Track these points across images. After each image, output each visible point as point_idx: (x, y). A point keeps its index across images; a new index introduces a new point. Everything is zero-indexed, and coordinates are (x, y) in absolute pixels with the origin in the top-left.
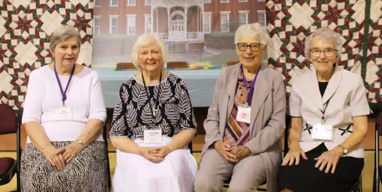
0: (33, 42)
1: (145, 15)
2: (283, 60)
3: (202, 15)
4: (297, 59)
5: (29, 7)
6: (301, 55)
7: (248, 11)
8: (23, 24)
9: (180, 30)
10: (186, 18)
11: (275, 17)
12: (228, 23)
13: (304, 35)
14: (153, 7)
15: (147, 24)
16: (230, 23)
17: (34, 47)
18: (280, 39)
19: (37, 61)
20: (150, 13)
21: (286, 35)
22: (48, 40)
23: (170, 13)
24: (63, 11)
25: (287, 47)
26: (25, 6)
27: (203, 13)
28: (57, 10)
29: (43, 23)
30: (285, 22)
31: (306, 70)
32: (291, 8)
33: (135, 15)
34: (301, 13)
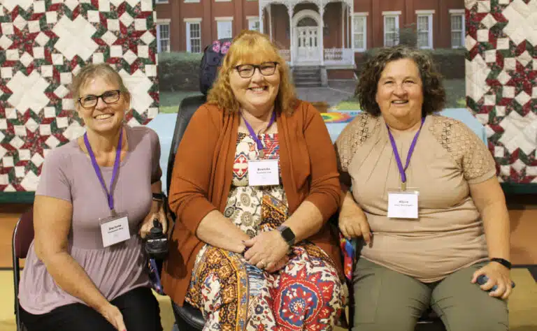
0: (40, 72)
1: (248, 18)
2: (490, 101)
3: (350, 18)
4: (516, 98)
5: (32, 9)
6: (523, 92)
7: (433, 11)
8: (21, 40)
9: (311, 45)
10: (321, 24)
11: (479, 23)
12: (397, 32)
13: (530, 57)
14: (263, 4)
16: (400, 32)
17: (43, 80)
18: (487, 63)
19: (49, 105)
20: (257, 14)
21: (497, 56)
22: (67, 68)
23: (294, 15)
24: (94, 16)
25: (499, 77)
26: (26, 8)
27: (352, 14)
28: (85, 14)
29: (58, 38)
30: (496, 32)
31: (531, 119)
32: (508, 8)
33: (232, 18)
34: (526, 17)
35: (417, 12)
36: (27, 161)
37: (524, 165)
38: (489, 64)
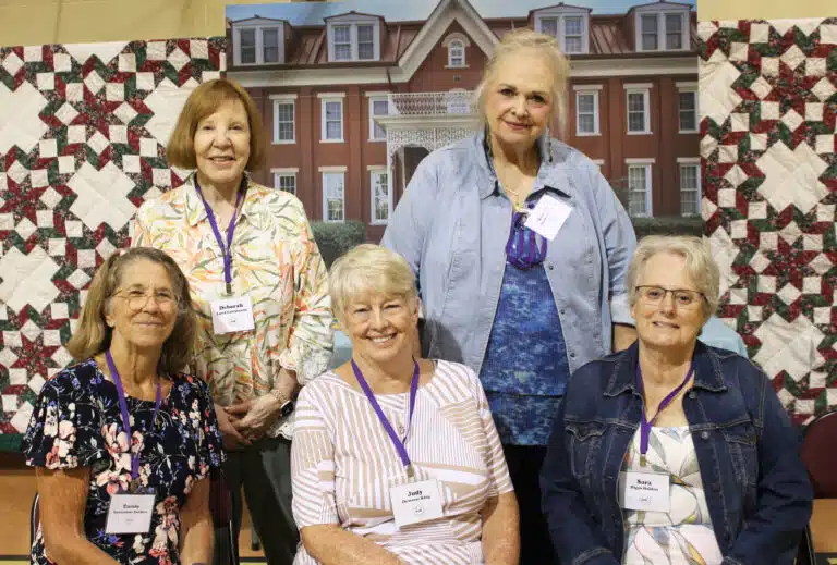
0: (46, 248)
1: (369, 168)
2: (738, 298)
4: (778, 294)
5: (36, 151)
6: (789, 284)
7: (652, 160)
8: (19, 200)
11: (721, 179)
13: (799, 231)
14: (393, 146)
15: (378, 194)
17: (50, 260)
18: (734, 240)
19: (58, 300)
20: (385, 163)
21: (748, 229)
22: (88, 243)
24: (132, 163)
25: (751, 262)
26: (27, 149)
28: (118, 160)
29: (76, 196)
30: (747, 193)
31: (803, 326)
32: (764, 155)
33: (344, 168)
34: (790, 169)
35: (628, 161)
36: (21, 387)
37: (792, 398)
38: (736, 242)
